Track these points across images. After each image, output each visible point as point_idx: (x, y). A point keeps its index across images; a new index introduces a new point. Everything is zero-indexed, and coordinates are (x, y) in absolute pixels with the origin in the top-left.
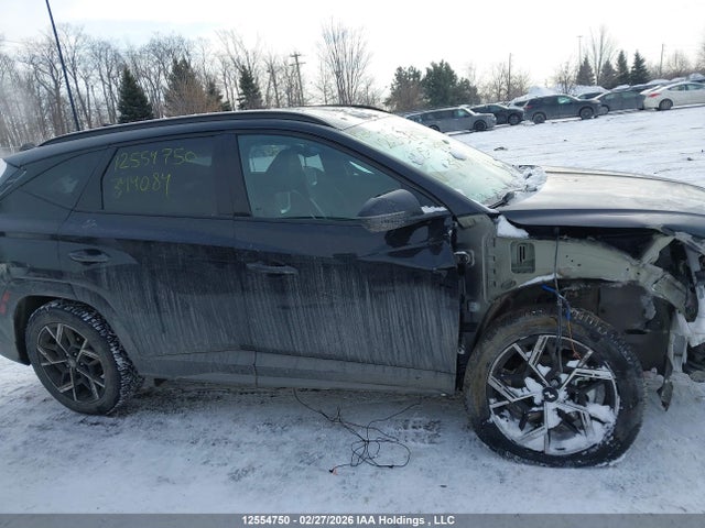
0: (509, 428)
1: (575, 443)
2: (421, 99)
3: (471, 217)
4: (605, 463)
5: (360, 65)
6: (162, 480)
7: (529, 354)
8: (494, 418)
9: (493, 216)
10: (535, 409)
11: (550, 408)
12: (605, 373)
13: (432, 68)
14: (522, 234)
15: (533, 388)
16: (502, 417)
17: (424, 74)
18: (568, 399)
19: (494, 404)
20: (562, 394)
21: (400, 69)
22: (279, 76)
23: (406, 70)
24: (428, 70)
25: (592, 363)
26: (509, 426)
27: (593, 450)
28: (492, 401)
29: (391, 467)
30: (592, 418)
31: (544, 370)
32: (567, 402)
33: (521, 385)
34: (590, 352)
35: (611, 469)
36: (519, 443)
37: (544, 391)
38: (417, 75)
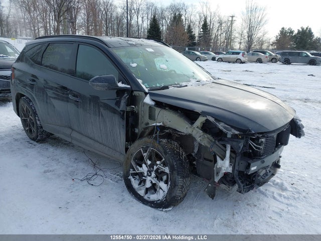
0: (135, 183)
1: (153, 197)
2: (291, 45)
3: (138, 92)
4: (161, 209)
5: (261, 24)
6: (26, 166)
7: (145, 154)
8: (131, 177)
9: (146, 94)
10: (144, 178)
11: (149, 179)
12: (167, 170)
13: (301, 30)
14: (153, 103)
15: (144, 169)
16: (133, 178)
17: (296, 32)
18: (155, 177)
19: (131, 171)
20: (153, 174)
21: (283, 28)
22: (224, 25)
23: (287, 29)
24: (298, 30)
25: (165, 164)
26: (135, 182)
27: (158, 202)
28: (131, 170)
29: (92, 185)
30: (160, 188)
31: (149, 162)
32: (154, 179)
33: (141, 166)
34: (164, 159)
35: (163, 212)
36: (136, 190)
37: (148, 171)
38: (292, 32)
